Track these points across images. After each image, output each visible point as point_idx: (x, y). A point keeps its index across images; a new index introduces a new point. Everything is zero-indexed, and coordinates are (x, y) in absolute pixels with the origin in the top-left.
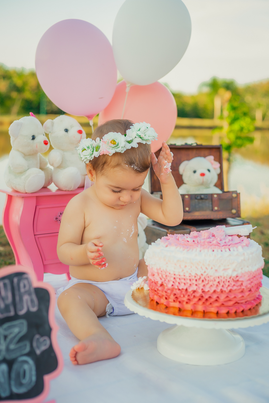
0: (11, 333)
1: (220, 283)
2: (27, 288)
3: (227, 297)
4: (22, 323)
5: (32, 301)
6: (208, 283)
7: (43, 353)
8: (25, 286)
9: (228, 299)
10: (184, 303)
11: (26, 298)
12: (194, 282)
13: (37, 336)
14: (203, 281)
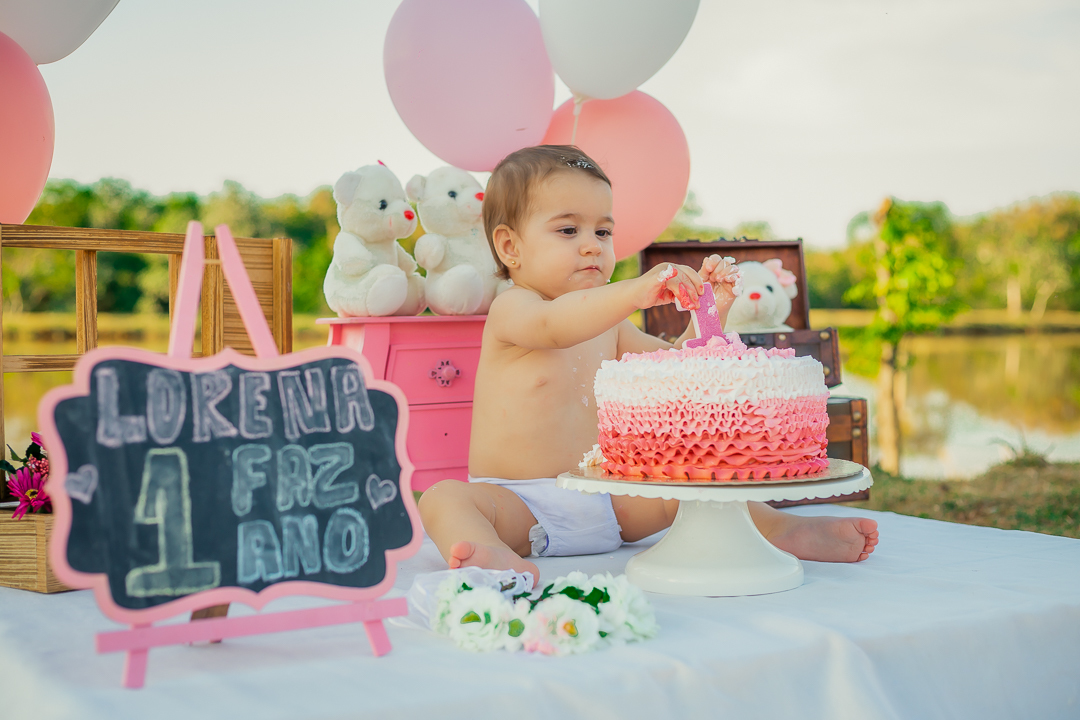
0: (325, 463)
1: (716, 417)
2: (355, 389)
3: (731, 446)
4: (347, 448)
5: (364, 412)
6: (693, 419)
7: (384, 507)
8: (350, 385)
9: (732, 451)
10: (653, 463)
11: (352, 404)
12: (667, 418)
13: (373, 476)
14: (682, 414)
